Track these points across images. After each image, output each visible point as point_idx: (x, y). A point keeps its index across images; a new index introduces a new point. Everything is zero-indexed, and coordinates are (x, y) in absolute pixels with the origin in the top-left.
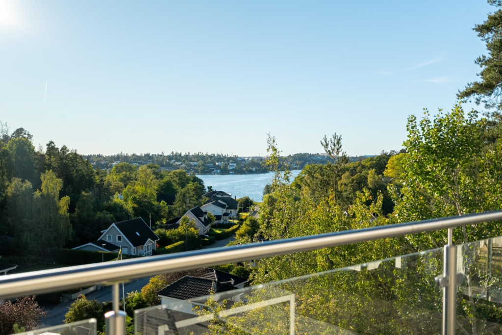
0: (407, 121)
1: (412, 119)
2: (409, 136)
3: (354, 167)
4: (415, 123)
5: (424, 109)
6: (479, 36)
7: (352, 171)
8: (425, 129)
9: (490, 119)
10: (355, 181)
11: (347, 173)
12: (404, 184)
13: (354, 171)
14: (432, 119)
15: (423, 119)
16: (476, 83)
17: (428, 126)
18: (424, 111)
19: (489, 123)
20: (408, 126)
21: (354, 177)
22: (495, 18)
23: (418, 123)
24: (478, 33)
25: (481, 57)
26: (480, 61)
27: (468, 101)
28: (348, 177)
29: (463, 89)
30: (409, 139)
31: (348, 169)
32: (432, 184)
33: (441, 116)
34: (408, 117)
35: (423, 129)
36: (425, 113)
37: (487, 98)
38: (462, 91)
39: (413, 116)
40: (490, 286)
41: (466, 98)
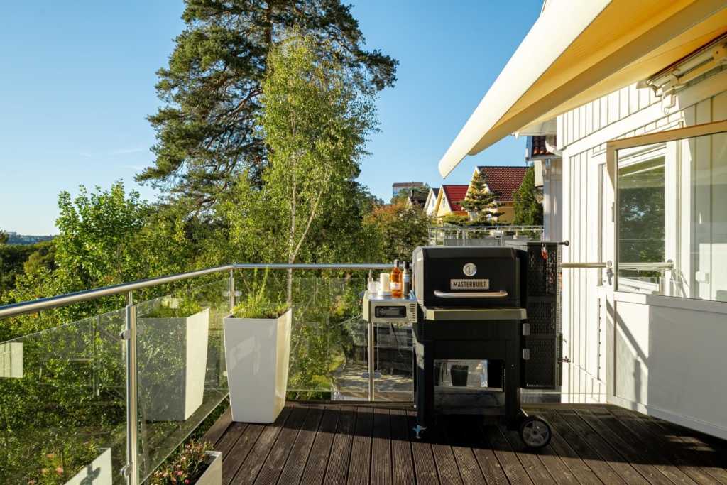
0: (58, 198)
1: (65, 196)
2: (62, 214)
3: (46, 247)
4: (70, 199)
5: (80, 186)
6: (152, 126)
7: (42, 251)
8: (83, 206)
9: (166, 202)
10: (46, 261)
11: (36, 254)
12: (60, 265)
13: (45, 251)
14: (89, 197)
15: (78, 197)
16: (149, 168)
17: (86, 204)
18: (80, 188)
19: (164, 206)
20: (60, 203)
21: (45, 257)
22: (164, 112)
23: (73, 200)
24: (150, 123)
25: (156, 147)
26: (155, 149)
27: (145, 185)
28: (37, 257)
29: (140, 173)
30: (62, 216)
31: (36, 249)
32: (91, 264)
33: (99, 194)
34: (60, 193)
35: (80, 207)
36: (81, 190)
37: (161, 183)
38: (139, 174)
39: (66, 193)
40: (155, 354)
41: (143, 181)
